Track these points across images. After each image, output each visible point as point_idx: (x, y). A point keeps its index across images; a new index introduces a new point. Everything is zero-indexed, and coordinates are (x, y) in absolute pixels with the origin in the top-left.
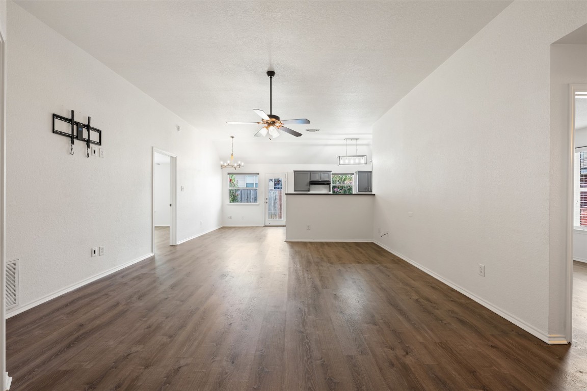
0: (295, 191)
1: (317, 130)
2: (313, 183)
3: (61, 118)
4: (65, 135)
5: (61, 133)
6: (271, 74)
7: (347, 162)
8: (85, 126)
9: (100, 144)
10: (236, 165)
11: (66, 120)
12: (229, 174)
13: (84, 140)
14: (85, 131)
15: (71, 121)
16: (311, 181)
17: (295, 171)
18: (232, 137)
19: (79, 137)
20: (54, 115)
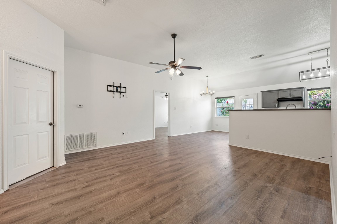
0: (262, 107)
1: (260, 56)
3: (110, 86)
4: (112, 91)
5: (110, 91)
6: (174, 36)
7: (312, 75)
8: (119, 87)
9: (126, 93)
10: (211, 93)
11: (112, 86)
12: (215, 98)
13: (119, 92)
14: (119, 89)
15: (114, 86)
16: (278, 99)
17: (262, 92)
18: (207, 76)
19: (117, 91)
20: (108, 85)
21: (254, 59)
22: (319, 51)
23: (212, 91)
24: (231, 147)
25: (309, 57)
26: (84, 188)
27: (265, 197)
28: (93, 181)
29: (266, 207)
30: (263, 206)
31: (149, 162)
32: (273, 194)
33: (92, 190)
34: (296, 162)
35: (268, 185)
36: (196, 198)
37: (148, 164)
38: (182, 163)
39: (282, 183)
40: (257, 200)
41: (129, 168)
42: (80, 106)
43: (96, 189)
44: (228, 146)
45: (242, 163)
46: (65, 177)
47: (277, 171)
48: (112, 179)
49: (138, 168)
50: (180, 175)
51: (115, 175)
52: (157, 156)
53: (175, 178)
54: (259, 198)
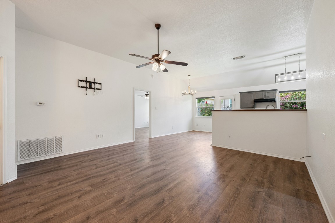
0: (240, 108)
1: (242, 57)
2: (256, 101)
3: (82, 81)
4: (84, 87)
5: (82, 87)
6: (158, 26)
7: (286, 78)
8: (93, 82)
9: (101, 90)
10: (193, 92)
11: (84, 81)
12: (196, 98)
13: (93, 88)
14: (93, 84)
15: (86, 81)
16: (255, 100)
17: (240, 93)
18: (189, 76)
19: (90, 87)
20: (78, 80)
21: (236, 60)
22: (292, 55)
23: (194, 91)
24: (214, 148)
25: (283, 61)
26: (37, 214)
27: (260, 205)
28: (52, 201)
29: (264, 219)
30: (261, 218)
31: (129, 170)
32: (267, 201)
33: (50, 217)
34: (277, 161)
35: (259, 190)
36: (187, 215)
37: (127, 172)
38: (166, 169)
39: (272, 186)
40: (253, 210)
41: (104, 179)
42: (40, 103)
43: (56, 215)
44: (211, 147)
45: (228, 166)
46: (11, 199)
47: (263, 172)
48: (80, 197)
49: (116, 178)
50: (166, 185)
51: (85, 190)
52: (137, 162)
53: (160, 189)
54: (254, 207)
